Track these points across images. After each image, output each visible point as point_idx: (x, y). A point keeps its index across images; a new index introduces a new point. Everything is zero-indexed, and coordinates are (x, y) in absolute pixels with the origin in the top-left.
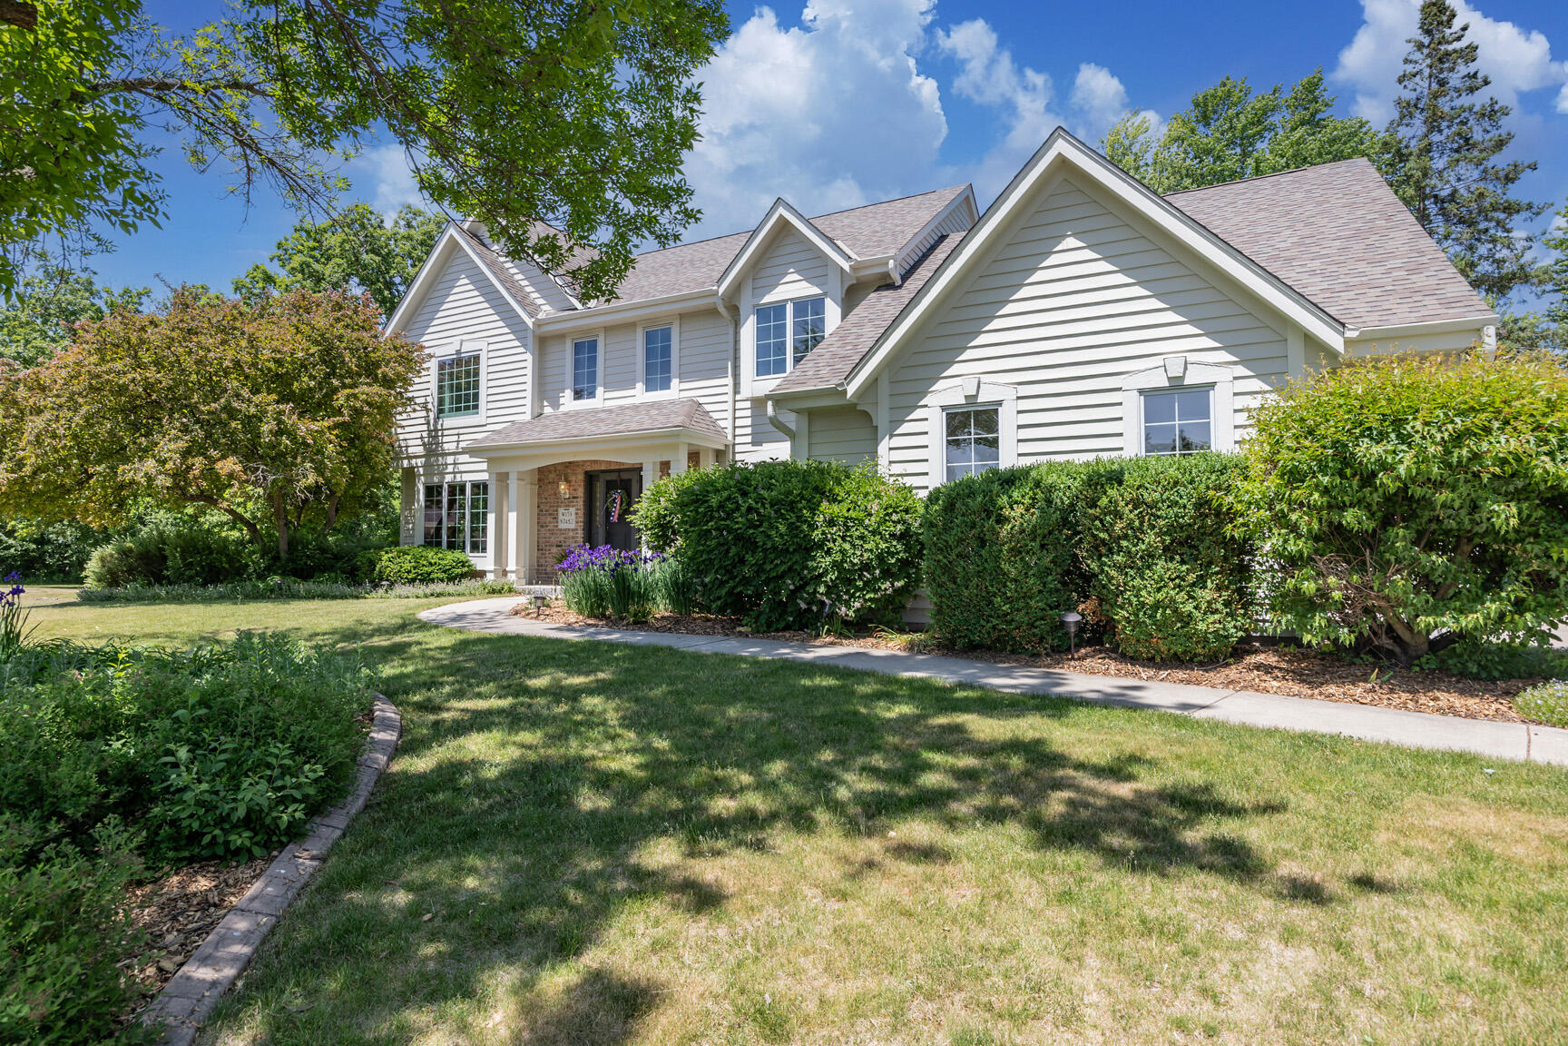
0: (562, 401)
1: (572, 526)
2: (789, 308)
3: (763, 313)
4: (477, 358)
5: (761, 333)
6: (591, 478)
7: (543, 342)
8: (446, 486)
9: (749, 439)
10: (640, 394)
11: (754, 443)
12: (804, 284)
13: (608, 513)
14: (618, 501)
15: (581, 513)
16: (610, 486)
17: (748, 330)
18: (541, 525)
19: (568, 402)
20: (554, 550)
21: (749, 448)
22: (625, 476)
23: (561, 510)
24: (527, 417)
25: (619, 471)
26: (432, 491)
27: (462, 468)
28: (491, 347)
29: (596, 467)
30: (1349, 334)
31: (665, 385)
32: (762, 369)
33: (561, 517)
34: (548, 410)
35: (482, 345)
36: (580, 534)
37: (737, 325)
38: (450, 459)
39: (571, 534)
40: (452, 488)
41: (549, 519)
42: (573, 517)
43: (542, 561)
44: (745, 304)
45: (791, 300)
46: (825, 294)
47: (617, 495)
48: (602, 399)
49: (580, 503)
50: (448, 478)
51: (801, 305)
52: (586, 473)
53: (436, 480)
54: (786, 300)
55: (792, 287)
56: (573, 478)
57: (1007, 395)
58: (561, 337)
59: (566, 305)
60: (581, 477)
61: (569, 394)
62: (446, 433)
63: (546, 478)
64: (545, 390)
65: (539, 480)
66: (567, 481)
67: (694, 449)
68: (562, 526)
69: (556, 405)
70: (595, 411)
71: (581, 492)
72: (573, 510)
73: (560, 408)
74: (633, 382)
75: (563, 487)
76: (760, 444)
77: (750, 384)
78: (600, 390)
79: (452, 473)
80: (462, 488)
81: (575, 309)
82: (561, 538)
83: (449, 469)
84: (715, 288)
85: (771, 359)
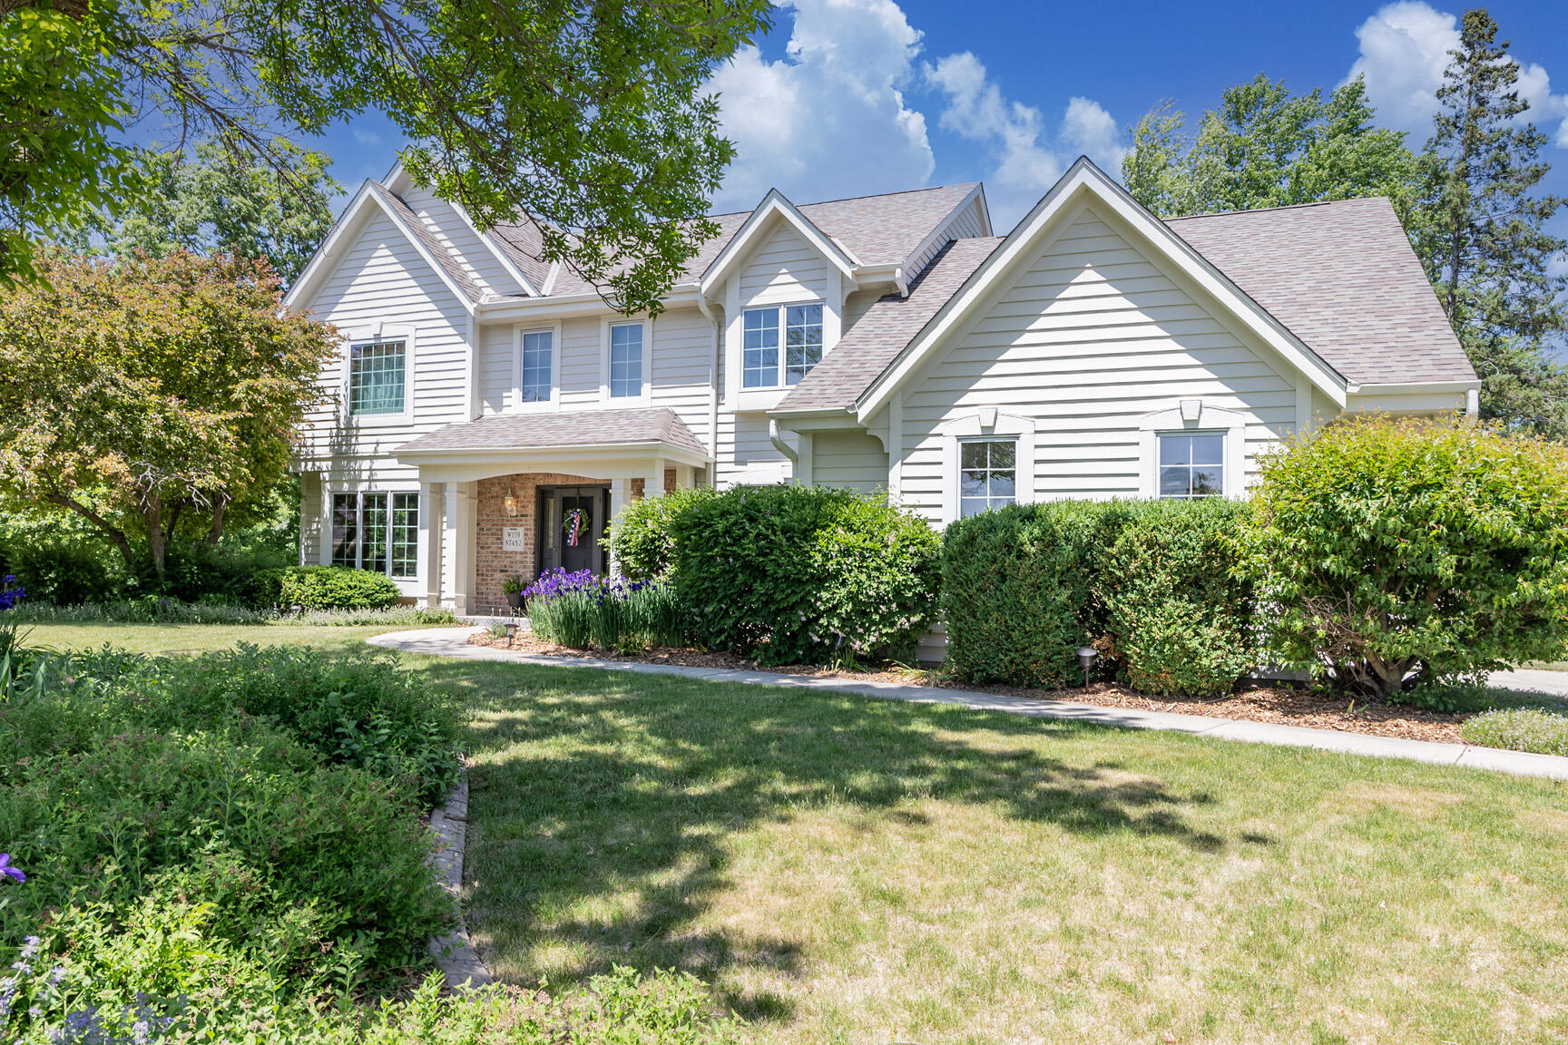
0: (506, 402)
1: (521, 548)
2: (783, 313)
3: (752, 317)
4: (401, 346)
5: (750, 339)
6: (543, 494)
7: (486, 331)
8: (360, 498)
9: (732, 457)
10: (603, 399)
11: (737, 462)
12: (799, 287)
13: (565, 536)
14: (577, 522)
15: (531, 533)
16: (567, 504)
17: (735, 333)
18: (481, 546)
19: (514, 402)
20: (498, 575)
21: (732, 467)
22: (584, 493)
23: (506, 530)
24: (466, 419)
25: (578, 487)
26: (339, 500)
27: (380, 475)
28: (420, 333)
29: (551, 482)
30: (1353, 390)
31: (635, 390)
32: (750, 380)
33: (506, 537)
34: (489, 412)
35: (408, 330)
36: (530, 558)
37: (721, 326)
38: (366, 464)
39: (519, 558)
40: (369, 499)
41: (491, 539)
42: (522, 537)
43: (483, 589)
44: (731, 305)
45: (785, 304)
46: (823, 300)
47: (576, 515)
48: (558, 402)
49: (531, 522)
50: (363, 487)
51: (796, 311)
52: (538, 487)
53: (346, 487)
54: (780, 304)
55: (784, 291)
56: (521, 493)
57: (1025, 428)
58: (508, 326)
59: (515, 290)
60: (532, 492)
61: (516, 393)
62: (362, 432)
63: (488, 493)
64: (487, 389)
65: (479, 493)
66: (515, 496)
67: (671, 466)
68: (507, 548)
69: (498, 406)
70: (550, 417)
71: (531, 509)
72: (521, 530)
73: (505, 411)
74: (593, 386)
75: (509, 502)
76: (744, 463)
77: (741, 397)
78: (555, 392)
79: (370, 480)
80: (382, 500)
81: (527, 295)
82: (507, 562)
83: (365, 475)
84: (697, 284)
85: (758, 371)
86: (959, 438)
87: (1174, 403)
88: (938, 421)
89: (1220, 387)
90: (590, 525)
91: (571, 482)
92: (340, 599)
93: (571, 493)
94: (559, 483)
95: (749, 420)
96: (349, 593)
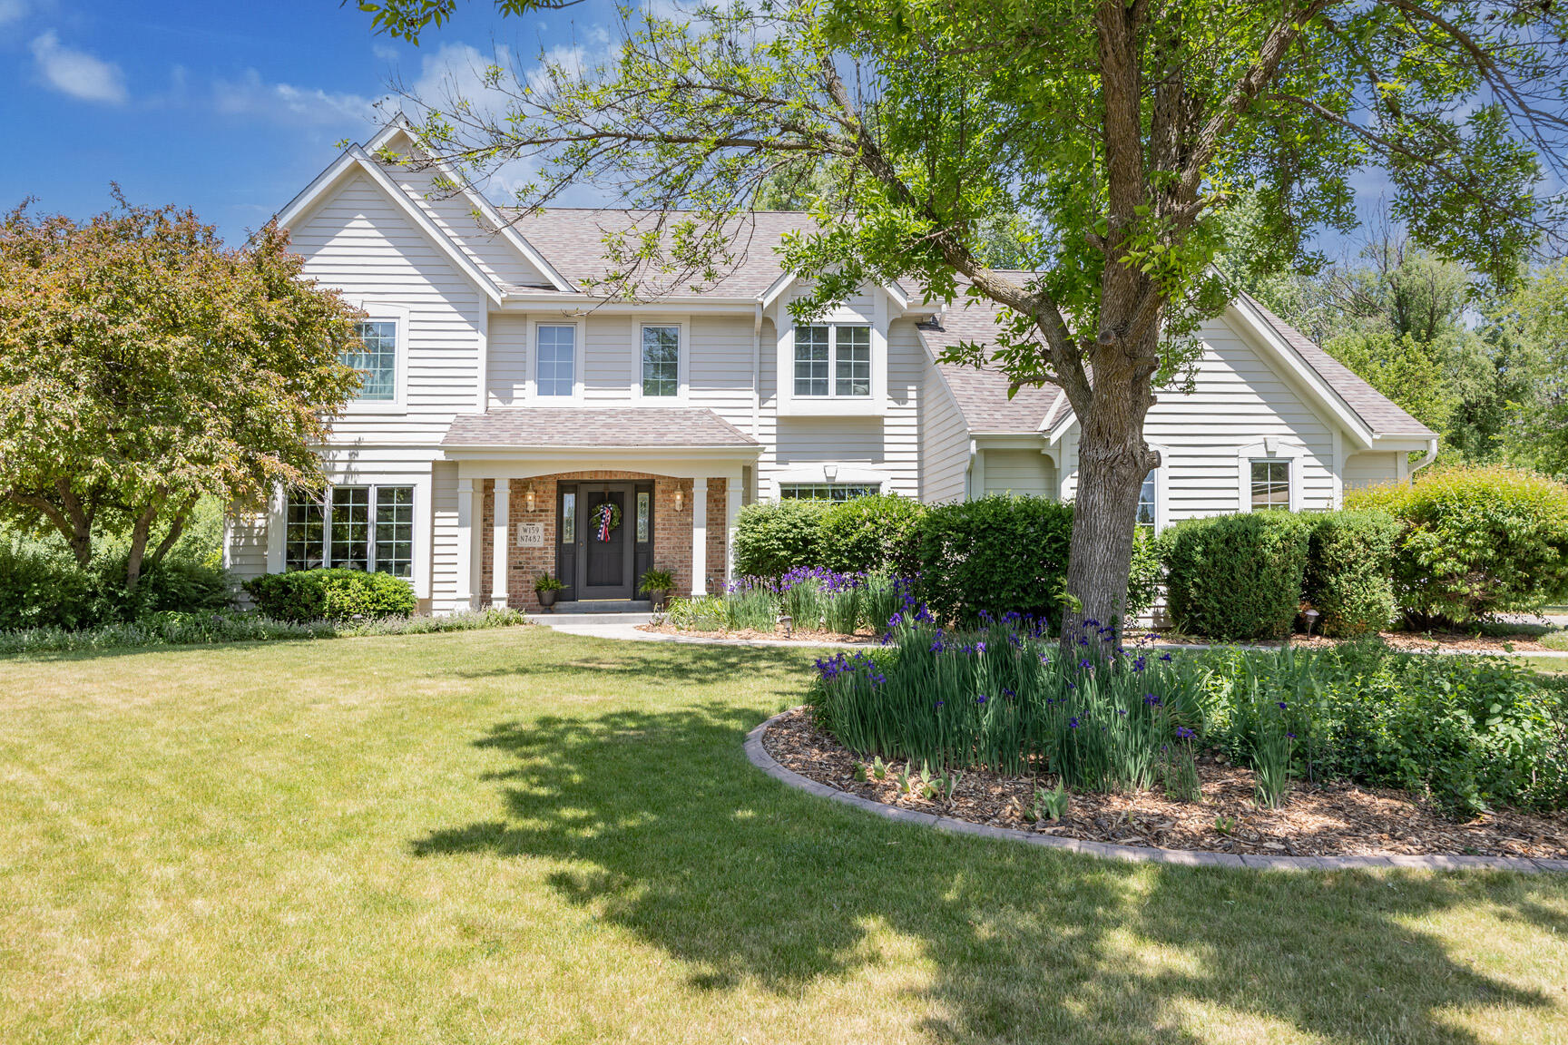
0: (516, 393)
1: (541, 544)
2: (833, 331)
3: (802, 331)
4: (390, 328)
5: (801, 351)
6: (564, 486)
7: (498, 320)
8: (329, 493)
9: (773, 457)
10: (635, 397)
11: (778, 462)
12: (849, 310)
13: (593, 531)
14: (607, 516)
15: (552, 529)
16: (596, 499)
17: (786, 347)
19: (528, 395)
20: (511, 572)
21: (774, 466)
22: (614, 489)
23: (521, 526)
24: (480, 410)
25: (606, 482)
27: (360, 467)
28: (415, 317)
29: (576, 477)
30: (1377, 437)
31: (670, 390)
32: (801, 388)
33: (520, 533)
34: (495, 404)
35: (402, 312)
36: (551, 553)
37: (773, 338)
38: (344, 455)
39: (537, 554)
40: (341, 495)
42: (541, 533)
44: (781, 321)
45: (835, 324)
46: (872, 324)
47: (607, 512)
48: (581, 397)
49: (552, 517)
51: (844, 331)
52: (558, 482)
54: (831, 323)
55: (835, 311)
56: (540, 488)
58: (523, 317)
60: (553, 487)
61: (531, 386)
64: (499, 382)
66: (535, 491)
68: (524, 544)
69: (506, 396)
70: (575, 413)
71: (552, 504)
72: (540, 526)
73: (515, 403)
74: (625, 383)
75: (529, 497)
76: (786, 463)
77: (789, 402)
78: (579, 388)
79: (349, 473)
80: (361, 494)
81: (551, 287)
82: (523, 559)
83: (341, 467)
84: (760, 300)
85: (810, 378)
90: (621, 520)
91: (600, 477)
93: (600, 489)
94: (586, 478)
95: (788, 425)
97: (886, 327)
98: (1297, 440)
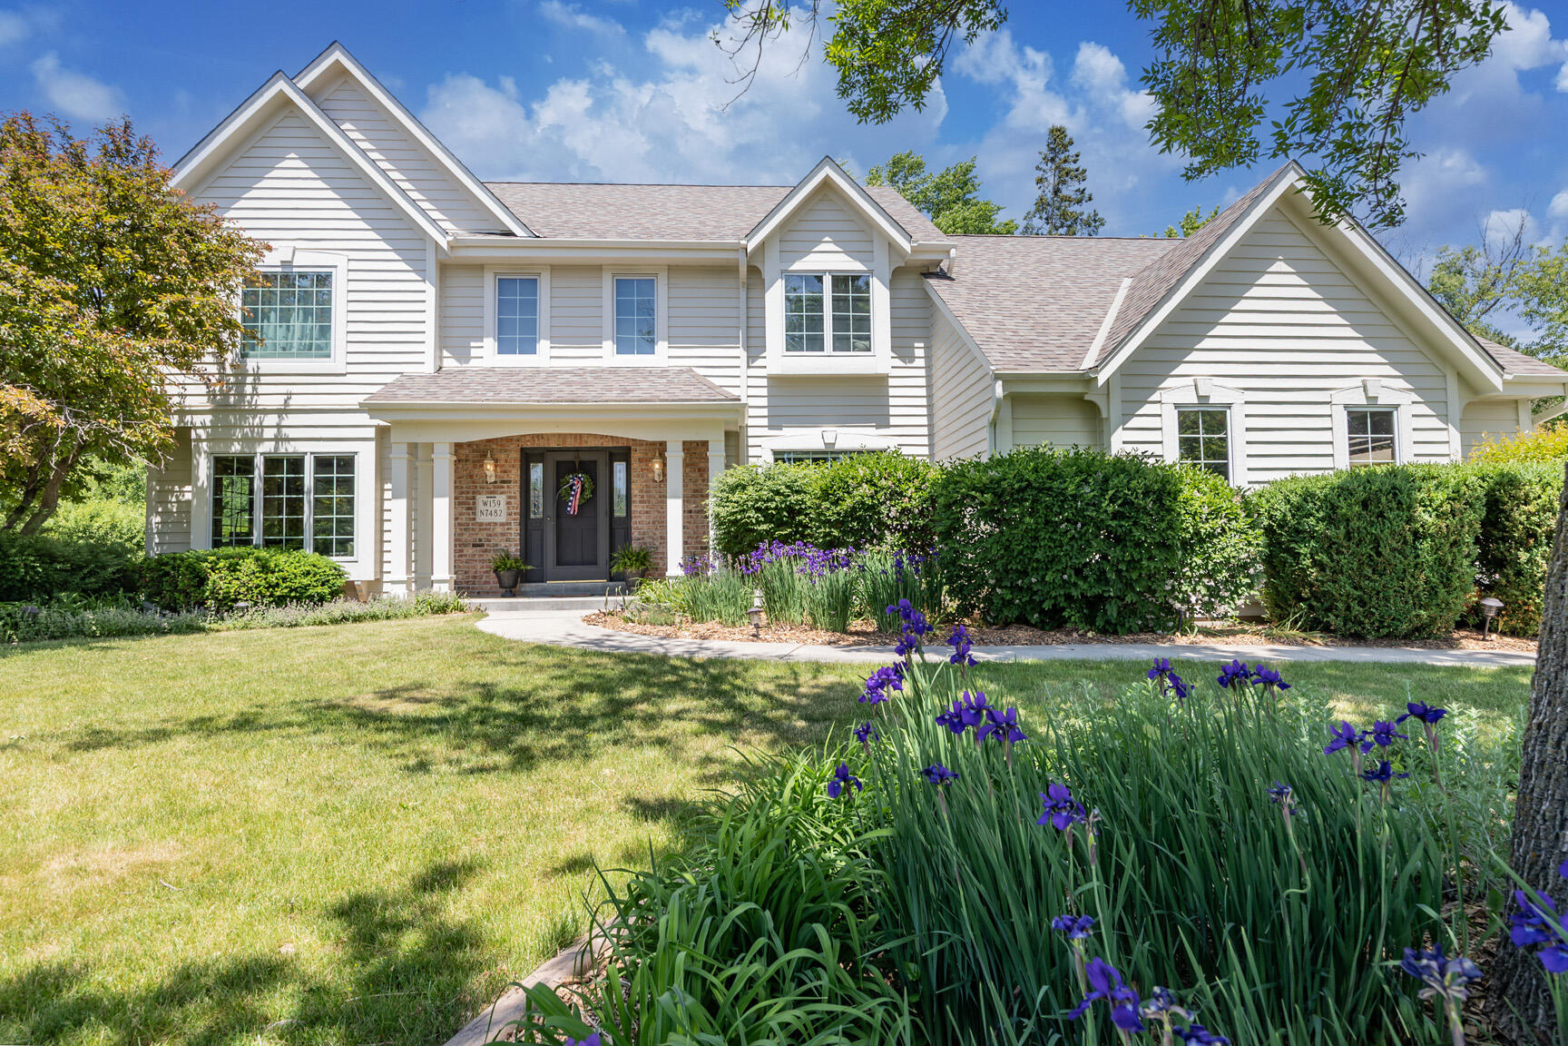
0: (474, 352)
1: (503, 519)
2: (827, 280)
3: (792, 280)
5: (793, 303)
6: (529, 456)
8: (259, 462)
10: (607, 355)
11: (770, 427)
12: (844, 257)
13: (561, 503)
14: (578, 488)
15: (515, 502)
16: (564, 468)
17: (775, 299)
19: (486, 354)
20: (470, 550)
21: (766, 431)
22: (585, 457)
23: (481, 499)
24: (429, 368)
25: (577, 450)
26: (223, 466)
27: (292, 433)
28: (354, 265)
29: (542, 444)
31: (648, 345)
32: (793, 344)
33: (480, 506)
34: (450, 363)
35: (338, 260)
36: (515, 529)
37: (762, 287)
38: (272, 420)
39: (499, 530)
40: (273, 463)
41: (460, 510)
42: (503, 507)
44: (769, 268)
45: (830, 271)
46: (871, 272)
47: (577, 482)
48: (546, 355)
49: (515, 489)
50: (267, 447)
51: (841, 281)
52: (522, 449)
53: (236, 448)
54: (825, 272)
55: (828, 258)
56: (502, 456)
57: (1237, 398)
58: (478, 268)
59: (500, 228)
60: (516, 455)
61: (490, 344)
62: (263, 379)
63: (469, 456)
64: (452, 337)
66: (496, 460)
68: (485, 519)
69: (464, 356)
70: (538, 371)
71: (515, 474)
72: (502, 498)
73: (473, 363)
74: (596, 340)
75: (490, 467)
76: (780, 428)
77: (779, 359)
78: (544, 345)
79: (277, 439)
80: (296, 464)
81: (511, 234)
82: (483, 535)
83: (269, 433)
84: (744, 242)
85: (803, 333)
86: (1177, 406)
87: (1358, 382)
88: (1154, 389)
89: (1390, 370)
90: (594, 492)
91: (570, 444)
92: (295, 590)
93: (569, 457)
94: (553, 445)
95: (781, 385)
96: (305, 581)
97: (888, 276)
98: (1402, 384)
